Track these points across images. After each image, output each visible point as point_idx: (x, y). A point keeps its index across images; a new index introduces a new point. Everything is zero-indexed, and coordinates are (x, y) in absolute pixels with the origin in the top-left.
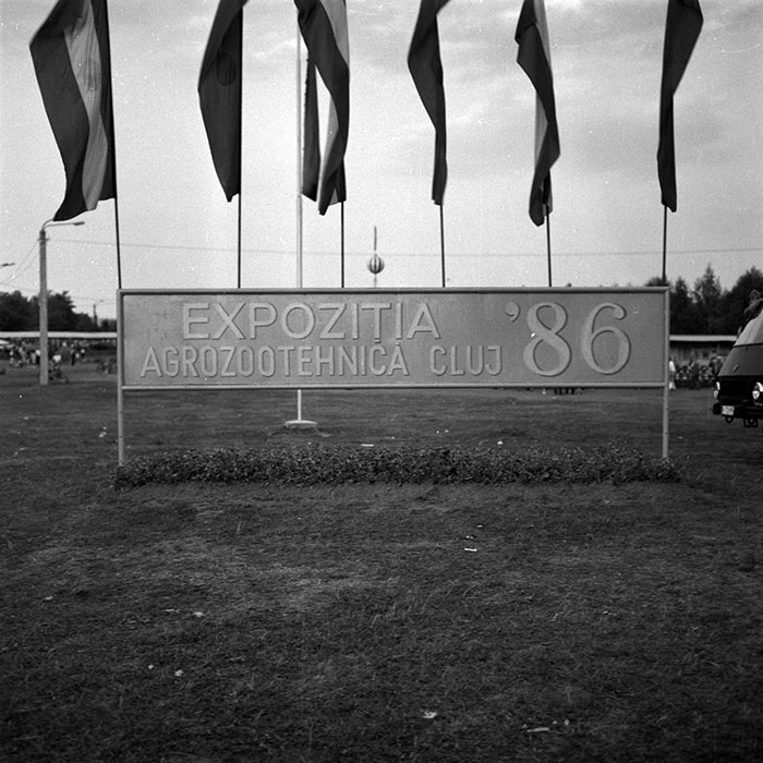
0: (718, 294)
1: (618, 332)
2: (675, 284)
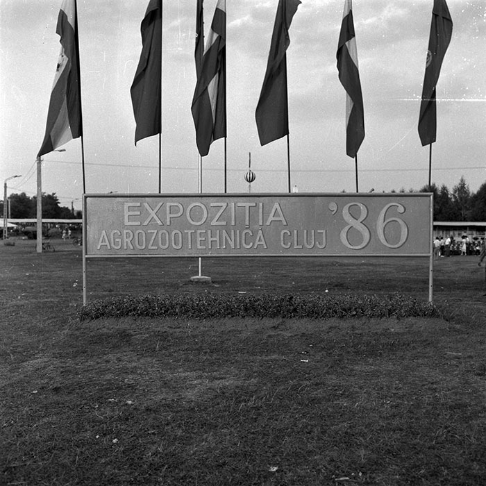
2: (440, 189)
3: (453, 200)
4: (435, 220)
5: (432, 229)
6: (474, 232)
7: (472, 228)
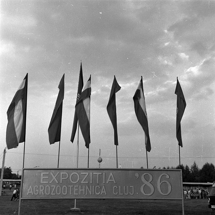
0: (198, 170)
1: (168, 183)
2: (185, 167)
3: (191, 172)
4: (184, 181)
5: (182, 186)
6: (202, 188)
7: (201, 185)
